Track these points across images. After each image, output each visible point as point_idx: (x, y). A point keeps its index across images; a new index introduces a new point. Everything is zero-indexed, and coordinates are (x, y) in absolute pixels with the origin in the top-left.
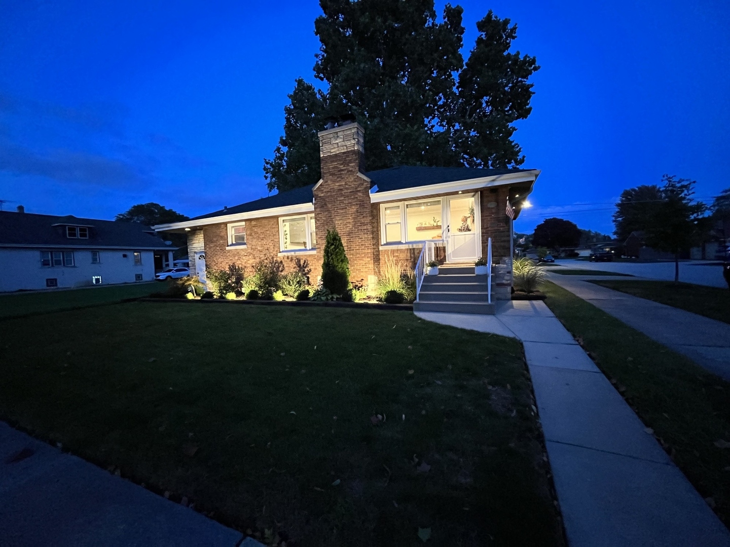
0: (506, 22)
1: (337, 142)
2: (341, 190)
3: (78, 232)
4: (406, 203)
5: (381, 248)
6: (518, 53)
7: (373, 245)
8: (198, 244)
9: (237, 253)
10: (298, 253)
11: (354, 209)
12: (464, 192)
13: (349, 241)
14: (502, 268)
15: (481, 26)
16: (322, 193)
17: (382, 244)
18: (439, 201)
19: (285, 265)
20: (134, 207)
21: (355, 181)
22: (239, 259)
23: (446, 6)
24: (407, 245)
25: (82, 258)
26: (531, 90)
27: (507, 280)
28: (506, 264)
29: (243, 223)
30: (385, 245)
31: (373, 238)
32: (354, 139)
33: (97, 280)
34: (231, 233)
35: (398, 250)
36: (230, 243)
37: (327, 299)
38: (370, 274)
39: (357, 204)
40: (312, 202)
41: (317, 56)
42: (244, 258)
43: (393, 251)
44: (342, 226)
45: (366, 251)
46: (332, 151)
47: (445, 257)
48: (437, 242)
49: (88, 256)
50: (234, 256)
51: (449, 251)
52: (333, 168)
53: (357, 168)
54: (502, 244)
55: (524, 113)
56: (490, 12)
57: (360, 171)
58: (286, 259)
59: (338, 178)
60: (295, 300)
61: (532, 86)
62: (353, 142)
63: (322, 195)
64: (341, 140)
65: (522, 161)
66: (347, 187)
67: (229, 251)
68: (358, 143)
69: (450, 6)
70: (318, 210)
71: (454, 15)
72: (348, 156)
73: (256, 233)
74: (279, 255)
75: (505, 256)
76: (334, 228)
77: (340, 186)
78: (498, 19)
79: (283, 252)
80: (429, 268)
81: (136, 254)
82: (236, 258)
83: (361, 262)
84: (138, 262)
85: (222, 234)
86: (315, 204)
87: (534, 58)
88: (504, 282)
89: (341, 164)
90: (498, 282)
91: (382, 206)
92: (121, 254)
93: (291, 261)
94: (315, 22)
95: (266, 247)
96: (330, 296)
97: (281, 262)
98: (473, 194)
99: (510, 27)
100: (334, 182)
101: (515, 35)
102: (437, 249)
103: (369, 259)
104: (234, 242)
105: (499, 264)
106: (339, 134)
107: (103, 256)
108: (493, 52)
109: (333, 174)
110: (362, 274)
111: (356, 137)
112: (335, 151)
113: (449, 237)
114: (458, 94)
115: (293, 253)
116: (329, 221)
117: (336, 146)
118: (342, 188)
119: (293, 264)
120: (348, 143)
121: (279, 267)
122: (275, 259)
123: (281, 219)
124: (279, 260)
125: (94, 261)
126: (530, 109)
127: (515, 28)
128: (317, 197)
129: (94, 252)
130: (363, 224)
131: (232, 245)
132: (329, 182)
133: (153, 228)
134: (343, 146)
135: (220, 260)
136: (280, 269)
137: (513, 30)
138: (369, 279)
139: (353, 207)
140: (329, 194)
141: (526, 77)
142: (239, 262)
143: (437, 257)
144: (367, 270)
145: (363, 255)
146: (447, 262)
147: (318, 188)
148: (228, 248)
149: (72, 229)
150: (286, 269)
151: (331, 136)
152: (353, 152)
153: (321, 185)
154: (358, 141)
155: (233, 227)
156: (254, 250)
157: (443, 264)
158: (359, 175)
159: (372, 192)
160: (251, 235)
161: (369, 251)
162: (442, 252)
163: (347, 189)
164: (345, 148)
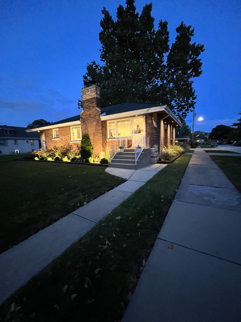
0: (190, 27)
1: (88, 93)
2: (90, 115)
3: (8, 132)
4: (117, 120)
5: (107, 140)
6: (195, 43)
7: (102, 139)
8: (43, 138)
9: (56, 142)
10: (77, 142)
11: (95, 123)
12: (139, 115)
13: (94, 137)
14: (153, 150)
15: (178, 30)
16: (83, 116)
17: (108, 138)
18: (130, 120)
19: (73, 147)
20: (35, 121)
21: (95, 111)
22: (57, 144)
23: (160, 21)
24: (117, 139)
25: (11, 142)
26: (201, 62)
27: (155, 155)
28: (155, 148)
29: (58, 129)
30: (109, 139)
31: (102, 136)
32: (94, 92)
33: (17, 151)
34: (54, 133)
35: (113, 141)
36: (54, 137)
37: (80, 161)
38: (101, 151)
39: (96, 121)
40: (80, 120)
41: (100, 50)
42: (59, 143)
43: (112, 142)
44: (91, 130)
45: (100, 141)
46: (87, 98)
47: (131, 144)
48: (128, 138)
49: (13, 141)
50: (55, 142)
51: (133, 142)
52: (87, 105)
53: (96, 105)
54: (154, 139)
55: (198, 74)
56: (183, 22)
57: (97, 106)
58: (73, 144)
59: (89, 109)
60: (70, 161)
61: (200, 60)
62: (94, 93)
63: (83, 117)
64: (90, 93)
65: (195, 98)
66: (92, 113)
67: (54, 141)
68: (96, 94)
69: (162, 21)
70: (82, 124)
71: (164, 25)
72: (92, 100)
73: (62, 133)
74: (71, 142)
75: (155, 144)
76: (88, 131)
77: (89, 113)
78: (186, 26)
79: (72, 141)
80: (119, 149)
81: (31, 141)
82: (56, 143)
83: (98, 146)
84: (32, 144)
85: (51, 134)
86: (81, 121)
87: (203, 45)
88: (154, 156)
89: (90, 104)
90: (152, 156)
91: (108, 122)
92: (25, 141)
93: (75, 145)
94: (99, 34)
95: (66, 139)
96: (82, 160)
97: (72, 145)
98: (143, 116)
99: (191, 29)
100: (88, 111)
101: (194, 34)
102: (128, 141)
103: (101, 145)
104: (56, 137)
105: (152, 147)
106: (89, 90)
107: (19, 142)
108: (182, 43)
109: (87, 108)
110: (98, 151)
111: (95, 91)
112: (88, 98)
113: (133, 136)
114: (166, 65)
115: (75, 142)
116: (86, 128)
117: (88, 95)
118: (90, 114)
119: (76, 147)
120: (92, 94)
121: (71, 148)
122: (69, 144)
123: (71, 127)
124: (71, 145)
125: (16, 143)
126: (201, 71)
127: (193, 30)
128: (82, 118)
129: (15, 140)
130: (99, 130)
131: (55, 138)
132: (86, 112)
133: (26, 131)
134: (90, 95)
135: (51, 144)
136: (72, 148)
137: (193, 31)
138: (101, 153)
139: (95, 122)
140: (86, 117)
141: (198, 55)
142: (57, 145)
143: (128, 144)
144: (100, 149)
145: (99, 143)
146: (132, 147)
147: (82, 114)
148: (53, 139)
149: (6, 131)
150: (74, 148)
151: (86, 91)
152: (94, 98)
153: (83, 113)
154: (97, 93)
155: (55, 131)
156: (62, 140)
157: (130, 147)
158: (97, 108)
159: (101, 116)
160: (60, 134)
161: (101, 141)
162: (130, 142)
163: (92, 114)
164: (91, 96)
